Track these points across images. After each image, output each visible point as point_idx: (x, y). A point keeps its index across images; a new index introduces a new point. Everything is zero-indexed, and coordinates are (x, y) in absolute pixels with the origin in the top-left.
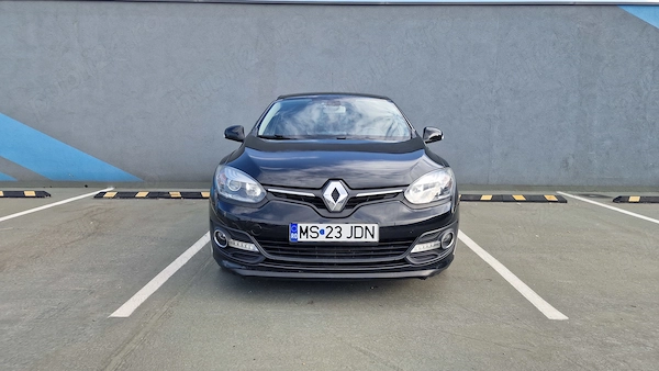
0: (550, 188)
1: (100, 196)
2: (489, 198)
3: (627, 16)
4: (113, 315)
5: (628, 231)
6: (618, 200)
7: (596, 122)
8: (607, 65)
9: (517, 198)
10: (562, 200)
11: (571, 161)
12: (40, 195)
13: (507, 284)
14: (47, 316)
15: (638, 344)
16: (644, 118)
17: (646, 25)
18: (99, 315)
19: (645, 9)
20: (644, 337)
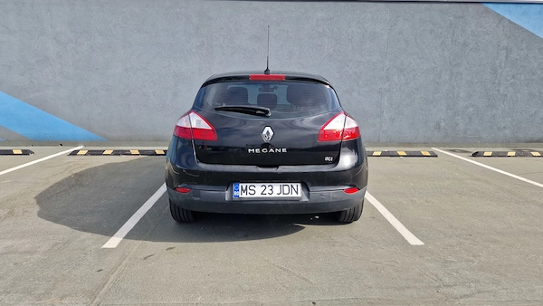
0: (427, 144)
1: (74, 153)
2: (379, 153)
3: (487, 11)
4: (104, 246)
5: (479, 180)
6: (475, 155)
7: (462, 94)
8: (472, 49)
9: (400, 153)
10: (434, 155)
11: (443, 124)
12: (26, 153)
13: (385, 221)
14: (56, 248)
15: (469, 261)
16: (499, 91)
17: (501, 19)
18: (94, 247)
19: (501, 6)
20: (474, 256)
